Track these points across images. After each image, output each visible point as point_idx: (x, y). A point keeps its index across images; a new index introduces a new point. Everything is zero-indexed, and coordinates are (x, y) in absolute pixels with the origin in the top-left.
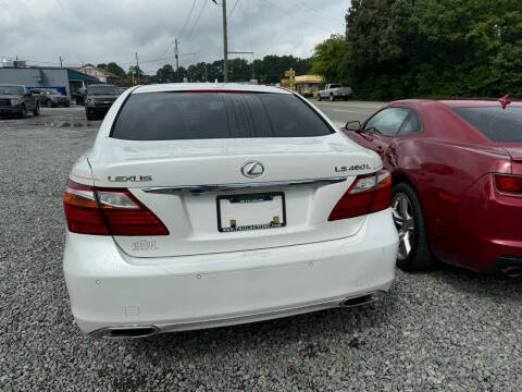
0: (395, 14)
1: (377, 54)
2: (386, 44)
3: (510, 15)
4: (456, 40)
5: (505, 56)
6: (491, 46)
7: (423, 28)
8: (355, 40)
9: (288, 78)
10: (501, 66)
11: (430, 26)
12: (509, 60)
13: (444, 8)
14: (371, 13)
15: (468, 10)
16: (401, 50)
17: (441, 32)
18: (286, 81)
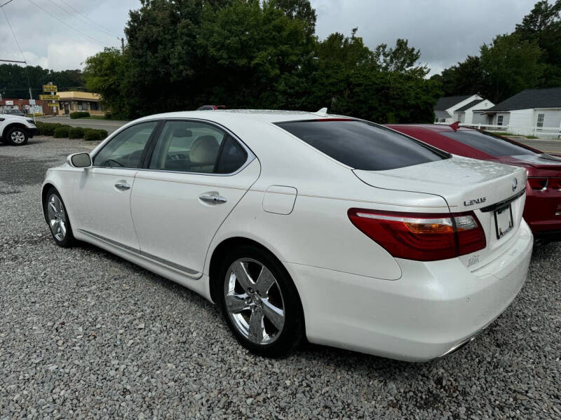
0: (182, 34)
1: (168, 74)
2: (178, 64)
3: (284, 48)
4: (244, 66)
5: (286, 84)
6: (273, 74)
7: (212, 51)
8: (140, 57)
9: (49, 93)
10: (284, 93)
11: (218, 50)
12: (291, 88)
13: (229, 34)
14: (155, 30)
15: (250, 39)
16: (192, 71)
17: (230, 58)
18: (46, 96)
